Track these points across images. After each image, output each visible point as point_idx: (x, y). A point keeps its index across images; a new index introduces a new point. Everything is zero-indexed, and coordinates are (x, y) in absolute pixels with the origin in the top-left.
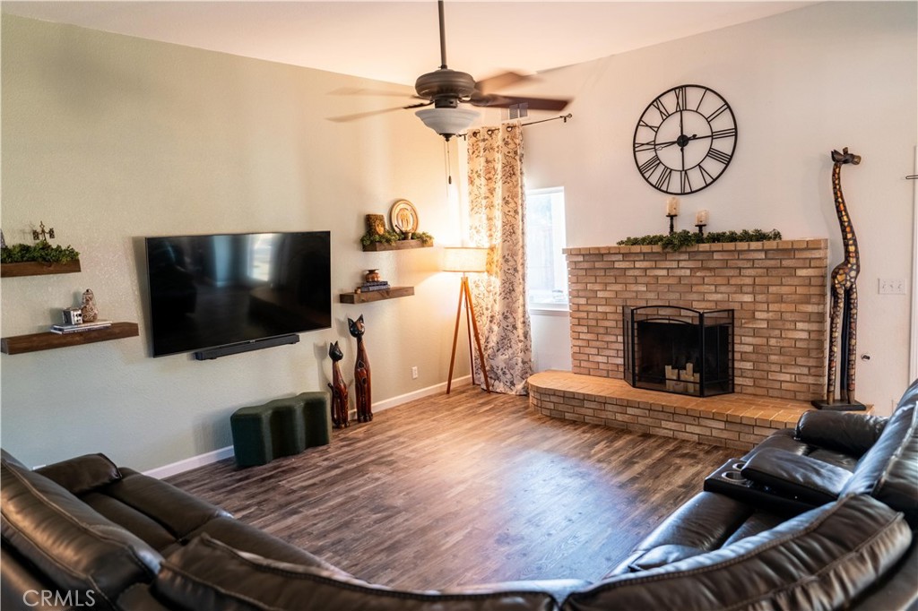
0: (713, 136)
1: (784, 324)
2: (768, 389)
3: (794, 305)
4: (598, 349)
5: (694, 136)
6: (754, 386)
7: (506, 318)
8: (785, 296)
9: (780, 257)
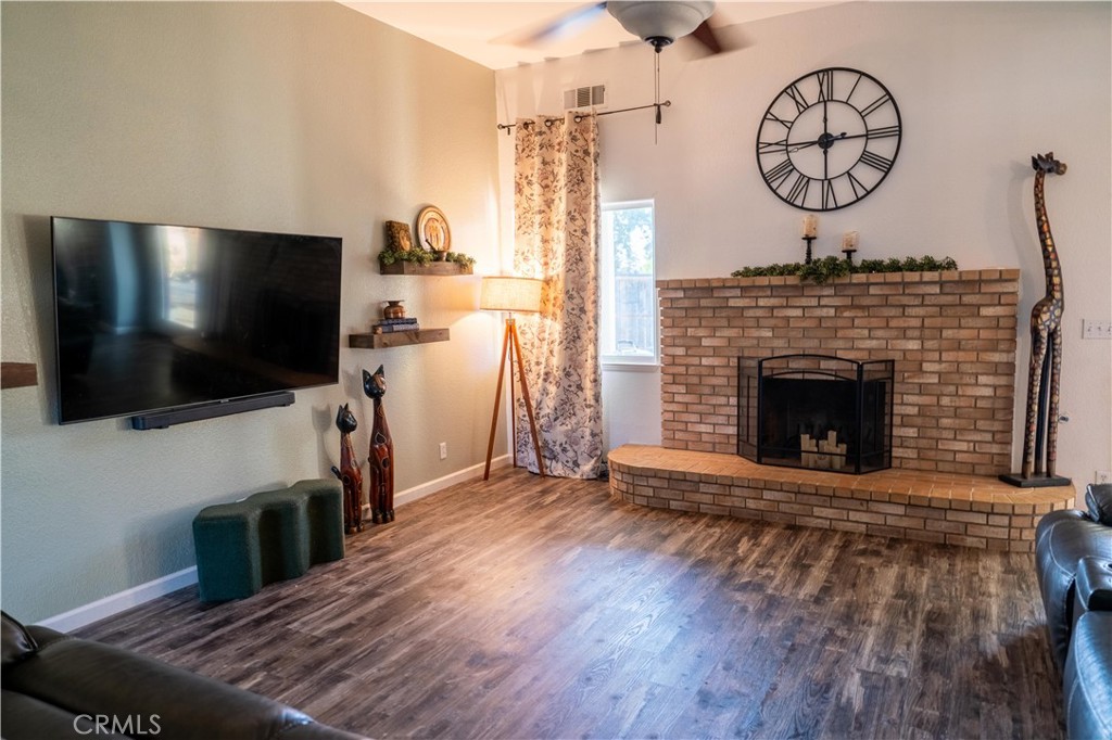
0: (868, 135)
1: (961, 378)
2: (937, 462)
3: (975, 353)
4: (701, 414)
5: (843, 134)
6: (919, 458)
7: (568, 375)
8: (963, 343)
9: (961, 291)
